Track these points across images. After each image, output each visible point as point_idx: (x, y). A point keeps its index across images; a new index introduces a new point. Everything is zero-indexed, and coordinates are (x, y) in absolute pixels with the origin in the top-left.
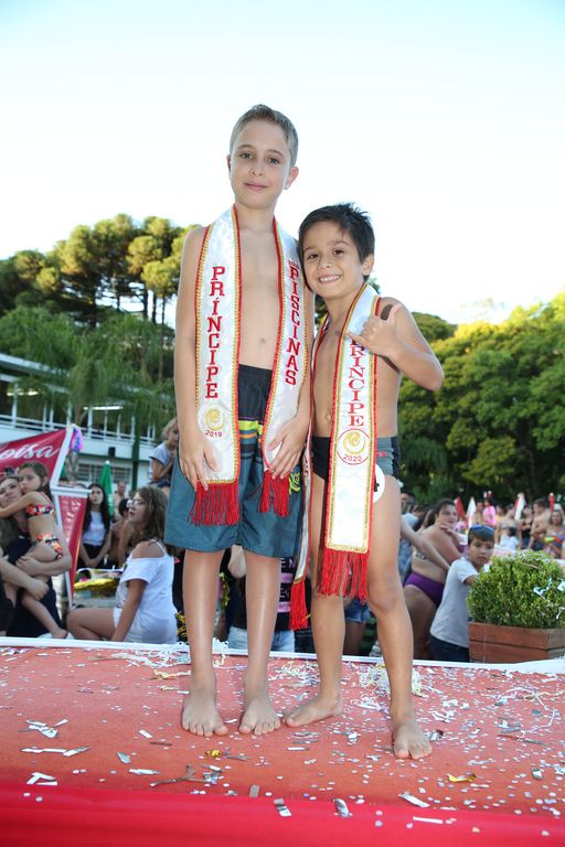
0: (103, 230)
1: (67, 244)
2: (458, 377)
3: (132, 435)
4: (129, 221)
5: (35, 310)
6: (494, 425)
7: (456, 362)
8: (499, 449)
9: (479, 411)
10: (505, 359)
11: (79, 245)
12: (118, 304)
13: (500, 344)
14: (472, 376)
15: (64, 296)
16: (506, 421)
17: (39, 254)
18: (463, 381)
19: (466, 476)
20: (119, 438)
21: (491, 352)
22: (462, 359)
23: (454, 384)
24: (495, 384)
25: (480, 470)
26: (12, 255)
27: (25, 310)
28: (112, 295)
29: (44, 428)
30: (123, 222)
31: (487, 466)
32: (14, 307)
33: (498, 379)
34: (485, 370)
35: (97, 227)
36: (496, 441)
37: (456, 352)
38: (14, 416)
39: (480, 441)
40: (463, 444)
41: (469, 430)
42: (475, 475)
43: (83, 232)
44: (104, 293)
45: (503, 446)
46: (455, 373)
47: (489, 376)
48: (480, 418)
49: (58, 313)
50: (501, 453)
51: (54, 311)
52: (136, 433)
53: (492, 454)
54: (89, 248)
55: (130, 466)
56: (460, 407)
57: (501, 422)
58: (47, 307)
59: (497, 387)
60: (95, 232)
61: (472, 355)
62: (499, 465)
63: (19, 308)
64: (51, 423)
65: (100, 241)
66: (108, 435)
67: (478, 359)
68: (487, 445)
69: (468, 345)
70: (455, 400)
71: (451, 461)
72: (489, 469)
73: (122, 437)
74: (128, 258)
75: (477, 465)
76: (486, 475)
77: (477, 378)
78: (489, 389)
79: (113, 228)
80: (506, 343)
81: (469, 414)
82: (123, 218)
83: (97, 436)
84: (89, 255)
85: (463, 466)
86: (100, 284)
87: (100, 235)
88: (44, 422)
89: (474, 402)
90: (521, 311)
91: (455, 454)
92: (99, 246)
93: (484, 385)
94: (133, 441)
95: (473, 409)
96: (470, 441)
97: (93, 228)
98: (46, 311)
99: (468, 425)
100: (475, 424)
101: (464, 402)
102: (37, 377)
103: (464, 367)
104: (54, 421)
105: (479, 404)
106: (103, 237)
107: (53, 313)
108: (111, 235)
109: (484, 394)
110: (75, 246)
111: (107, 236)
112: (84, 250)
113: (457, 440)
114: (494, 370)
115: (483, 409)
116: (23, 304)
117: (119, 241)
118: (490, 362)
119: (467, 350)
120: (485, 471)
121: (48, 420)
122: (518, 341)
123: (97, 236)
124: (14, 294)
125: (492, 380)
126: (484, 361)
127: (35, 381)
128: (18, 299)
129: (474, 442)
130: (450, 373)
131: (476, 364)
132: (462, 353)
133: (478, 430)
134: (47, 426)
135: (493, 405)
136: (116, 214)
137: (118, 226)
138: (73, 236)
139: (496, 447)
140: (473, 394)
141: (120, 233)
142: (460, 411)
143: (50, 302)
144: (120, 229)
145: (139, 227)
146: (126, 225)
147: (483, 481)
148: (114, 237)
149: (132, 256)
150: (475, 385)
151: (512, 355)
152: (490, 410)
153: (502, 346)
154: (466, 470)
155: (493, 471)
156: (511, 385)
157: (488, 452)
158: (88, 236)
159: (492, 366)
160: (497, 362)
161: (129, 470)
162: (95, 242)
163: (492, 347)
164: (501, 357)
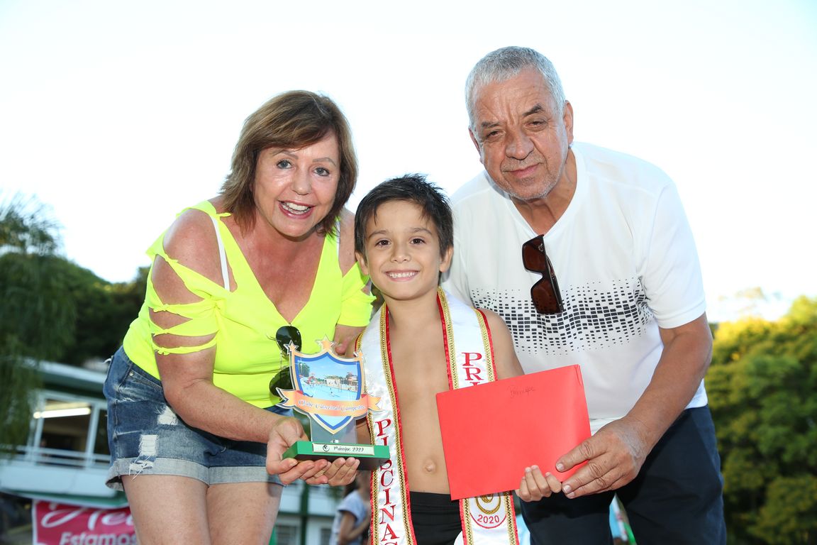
2: (725, 392)
6: (787, 457)
7: (720, 373)
8: (797, 493)
9: (762, 439)
10: (792, 368)
13: (781, 347)
14: (746, 390)
16: (803, 452)
18: (734, 398)
19: (754, 531)
21: (769, 359)
22: (730, 368)
23: (722, 402)
24: (780, 401)
25: (773, 523)
31: (783, 517)
33: (782, 395)
34: (764, 382)
36: (792, 482)
37: (720, 359)
39: (768, 480)
40: (745, 485)
41: (749, 465)
42: (766, 529)
45: (803, 488)
46: (722, 386)
47: (769, 390)
48: (764, 448)
50: (801, 498)
53: (789, 499)
55: (296, 522)
56: (732, 433)
57: (796, 454)
59: (783, 406)
61: (742, 364)
62: (801, 515)
67: (752, 368)
68: (778, 486)
69: (735, 349)
70: (726, 424)
71: (730, 509)
72: (787, 521)
75: (768, 515)
76: (785, 529)
77: (753, 394)
78: (773, 407)
80: (790, 345)
81: (746, 443)
85: (746, 516)
89: (754, 425)
90: (805, 301)
91: (734, 499)
93: (765, 402)
95: (753, 436)
96: (753, 480)
99: (748, 458)
100: (757, 457)
101: (738, 426)
103: (736, 379)
105: (762, 428)
109: (767, 414)
113: (735, 480)
114: (777, 382)
115: (767, 436)
118: (771, 371)
119: (735, 356)
120: (781, 524)
122: (806, 342)
125: (776, 396)
126: (761, 371)
129: (760, 482)
130: (713, 387)
131: (751, 374)
132: (728, 360)
133: (762, 466)
135: (781, 430)
139: (792, 489)
140: (749, 416)
142: (735, 439)
147: (780, 539)
150: (751, 403)
151: (801, 362)
152: (776, 438)
153: (784, 351)
154: (753, 523)
155: (793, 524)
156: (803, 402)
157: (782, 497)
159: (772, 377)
160: (780, 371)
161: (295, 528)
163: (770, 352)
164: (782, 364)
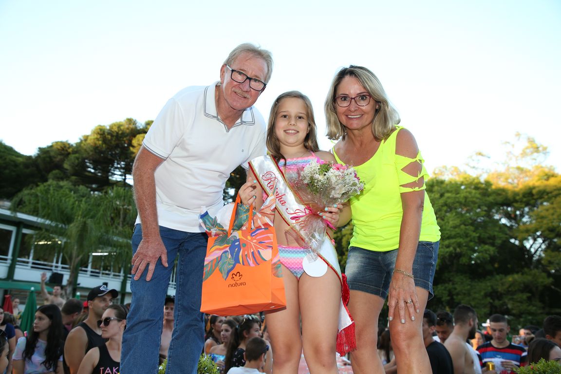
0: (115, 129)
1: (90, 138)
3: (122, 274)
4: (135, 123)
5: (61, 183)
11: (98, 139)
12: (125, 179)
15: (87, 174)
17: (69, 144)
20: (111, 276)
26: (50, 144)
27: (55, 182)
28: (120, 173)
29: (53, 268)
30: (130, 124)
32: (46, 180)
35: (111, 127)
38: (31, 260)
43: (101, 130)
44: (116, 172)
49: (79, 185)
51: (75, 184)
52: (124, 272)
54: (105, 140)
58: (71, 181)
60: (109, 130)
63: (50, 182)
64: (59, 265)
65: (112, 136)
66: (103, 274)
73: (114, 275)
74: (131, 149)
79: (122, 128)
82: (130, 121)
83: (94, 275)
84: (104, 145)
86: (113, 166)
87: (113, 132)
88: (54, 264)
92: (112, 139)
94: (122, 278)
97: (108, 128)
98: (70, 184)
102: (47, 230)
104: (62, 264)
106: (115, 134)
107: (75, 186)
108: (120, 132)
110: (94, 139)
111: (117, 133)
112: (100, 142)
116: (53, 179)
117: (126, 136)
121: (57, 262)
123: (110, 133)
124: (49, 171)
127: (47, 234)
128: (50, 175)
134: (56, 267)
136: (125, 119)
137: (127, 126)
138: (94, 132)
141: (128, 131)
143: (74, 178)
144: (128, 129)
145: (141, 127)
146: (132, 126)
148: (123, 134)
149: (133, 147)
158: (104, 132)
162: (109, 137)
